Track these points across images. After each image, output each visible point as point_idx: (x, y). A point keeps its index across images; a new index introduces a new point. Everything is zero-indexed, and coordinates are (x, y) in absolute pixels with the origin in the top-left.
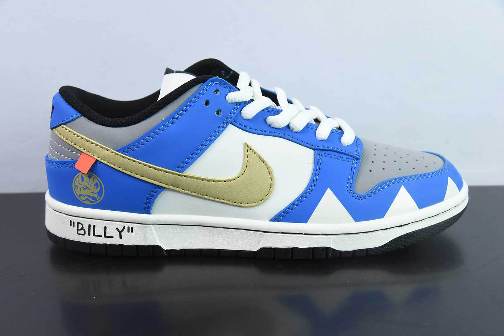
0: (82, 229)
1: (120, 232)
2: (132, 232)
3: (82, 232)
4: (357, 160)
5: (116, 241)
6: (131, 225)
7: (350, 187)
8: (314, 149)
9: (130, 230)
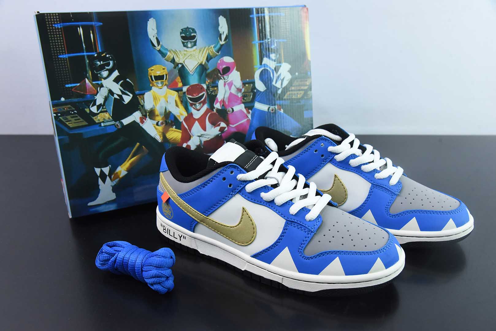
0: (165, 229)
1: (180, 237)
2: (185, 239)
3: (165, 231)
4: (311, 233)
5: (178, 241)
6: (185, 235)
7: (301, 249)
8: (286, 220)
9: (185, 238)
